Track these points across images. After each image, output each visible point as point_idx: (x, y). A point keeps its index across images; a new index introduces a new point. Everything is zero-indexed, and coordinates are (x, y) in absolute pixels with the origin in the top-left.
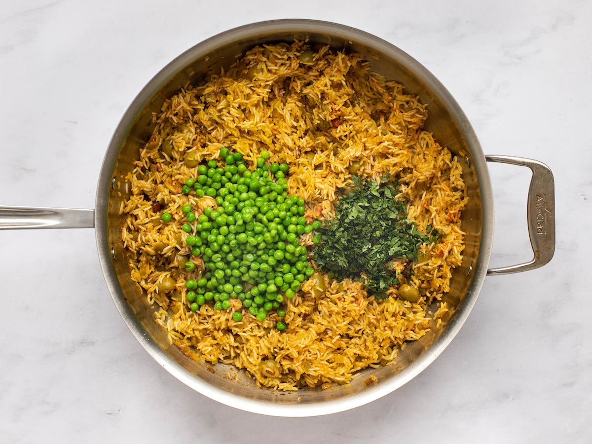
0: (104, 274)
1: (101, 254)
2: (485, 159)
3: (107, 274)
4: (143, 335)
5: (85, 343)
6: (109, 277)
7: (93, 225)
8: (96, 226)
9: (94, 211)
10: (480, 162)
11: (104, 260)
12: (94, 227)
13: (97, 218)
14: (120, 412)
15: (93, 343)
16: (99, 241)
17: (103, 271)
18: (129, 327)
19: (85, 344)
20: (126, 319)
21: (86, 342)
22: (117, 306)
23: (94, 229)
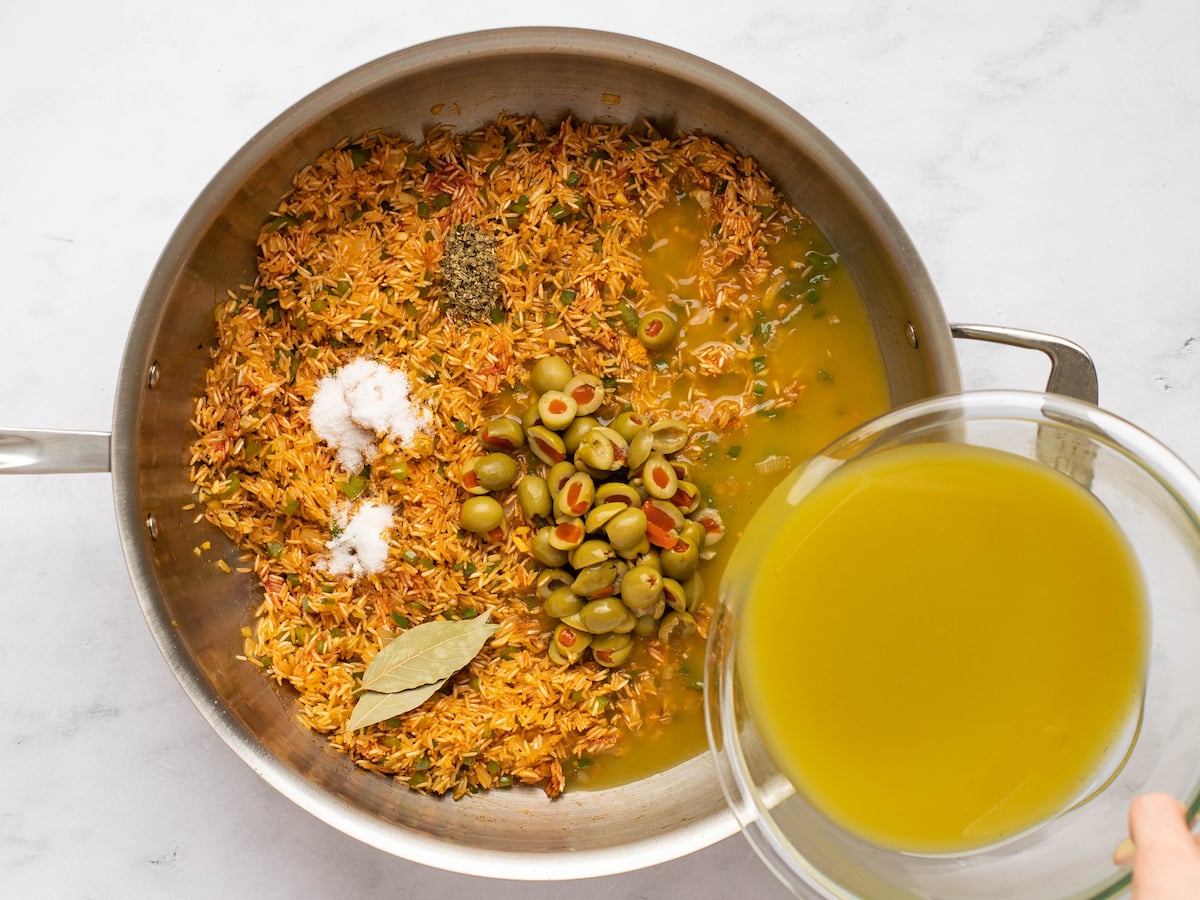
0: (131, 572)
1: (124, 529)
2: (950, 333)
3: (138, 571)
4: (212, 703)
5: (98, 711)
6: (142, 578)
7: (107, 467)
8: (113, 468)
9: (110, 437)
10: (940, 339)
11: (130, 542)
12: (110, 470)
13: (117, 451)
14: (178, 857)
15: (116, 712)
16: (120, 501)
17: (129, 566)
18: (184, 685)
19: (100, 714)
20: (177, 668)
21: (101, 711)
22: (158, 641)
23: (109, 474)
